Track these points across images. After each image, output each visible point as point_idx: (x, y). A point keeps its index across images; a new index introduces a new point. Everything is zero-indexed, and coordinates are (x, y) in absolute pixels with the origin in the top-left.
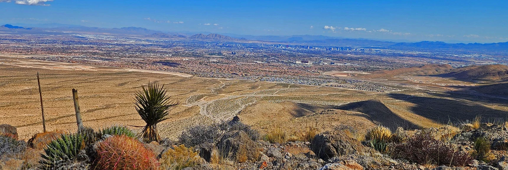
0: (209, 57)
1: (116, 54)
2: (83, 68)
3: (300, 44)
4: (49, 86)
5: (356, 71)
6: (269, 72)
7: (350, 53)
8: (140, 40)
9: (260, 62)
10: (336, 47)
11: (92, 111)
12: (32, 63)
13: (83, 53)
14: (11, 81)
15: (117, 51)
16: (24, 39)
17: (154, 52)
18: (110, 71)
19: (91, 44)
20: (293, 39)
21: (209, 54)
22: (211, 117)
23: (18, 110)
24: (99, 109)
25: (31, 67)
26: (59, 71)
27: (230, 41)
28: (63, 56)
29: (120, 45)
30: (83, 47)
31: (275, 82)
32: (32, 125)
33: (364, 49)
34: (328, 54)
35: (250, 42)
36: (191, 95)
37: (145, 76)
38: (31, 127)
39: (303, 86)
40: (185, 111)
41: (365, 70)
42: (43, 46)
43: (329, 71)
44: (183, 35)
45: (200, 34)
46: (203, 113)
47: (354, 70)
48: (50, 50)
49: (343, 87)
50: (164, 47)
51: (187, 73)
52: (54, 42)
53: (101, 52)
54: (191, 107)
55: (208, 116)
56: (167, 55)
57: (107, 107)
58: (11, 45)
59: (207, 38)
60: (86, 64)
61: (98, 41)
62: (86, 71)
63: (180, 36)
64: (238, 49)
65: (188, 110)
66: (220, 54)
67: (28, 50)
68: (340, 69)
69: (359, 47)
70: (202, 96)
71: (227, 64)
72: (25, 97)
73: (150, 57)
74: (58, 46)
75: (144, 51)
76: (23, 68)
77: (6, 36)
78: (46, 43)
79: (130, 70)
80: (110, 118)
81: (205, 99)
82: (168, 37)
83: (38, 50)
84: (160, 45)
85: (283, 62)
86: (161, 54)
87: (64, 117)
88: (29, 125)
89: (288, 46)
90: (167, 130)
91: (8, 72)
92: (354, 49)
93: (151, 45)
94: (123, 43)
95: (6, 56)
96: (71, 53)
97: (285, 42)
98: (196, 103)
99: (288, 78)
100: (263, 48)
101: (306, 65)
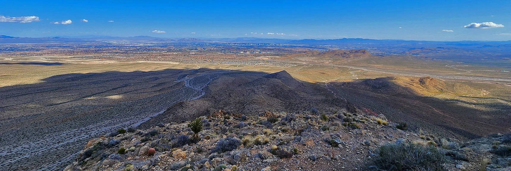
0: (190, 52)
1: (131, 52)
2: (109, 62)
3: (242, 42)
6: (225, 58)
8: (147, 43)
9: (220, 53)
11: (116, 89)
12: (74, 61)
13: (109, 53)
15: (132, 50)
16: (68, 45)
17: (156, 50)
18: (127, 63)
19: (114, 47)
20: (238, 40)
21: (190, 50)
22: (192, 87)
23: (63, 92)
24: (120, 87)
26: (93, 65)
27: (202, 42)
28: (96, 55)
29: (133, 47)
30: (109, 49)
31: (229, 64)
34: (258, 47)
35: (214, 42)
36: (180, 75)
37: (150, 65)
40: (176, 85)
41: (277, 55)
42: (81, 49)
43: (259, 56)
44: (174, 39)
45: (184, 39)
46: (187, 85)
47: (272, 55)
48: (87, 52)
50: (162, 47)
51: (176, 62)
52: (90, 46)
53: (121, 52)
54: (179, 82)
55: (190, 87)
56: (164, 52)
57: (126, 86)
58: (59, 50)
59: (188, 41)
60: (111, 60)
61: (119, 45)
62: (111, 64)
63: (172, 40)
64: (207, 46)
65: (178, 84)
66: (196, 49)
67: (70, 53)
68: (264, 55)
70: (186, 75)
71: (201, 55)
72: (68, 83)
73: (153, 53)
74: (92, 49)
75: (149, 50)
77: (56, 44)
78: (84, 48)
79: (140, 62)
80: (128, 92)
81: (188, 77)
82: (164, 41)
83: (78, 52)
84: (159, 46)
85: (233, 52)
86: (160, 51)
87: (97, 94)
88: (72, 101)
89: (235, 43)
90: (165, 97)
93: (154, 46)
94: (136, 45)
95: (55, 57)
96: (101, 53)
97: (234, 41)
98: (182, 80)
99: (236, 62)
100: (221, 45)
101: (246, 54)
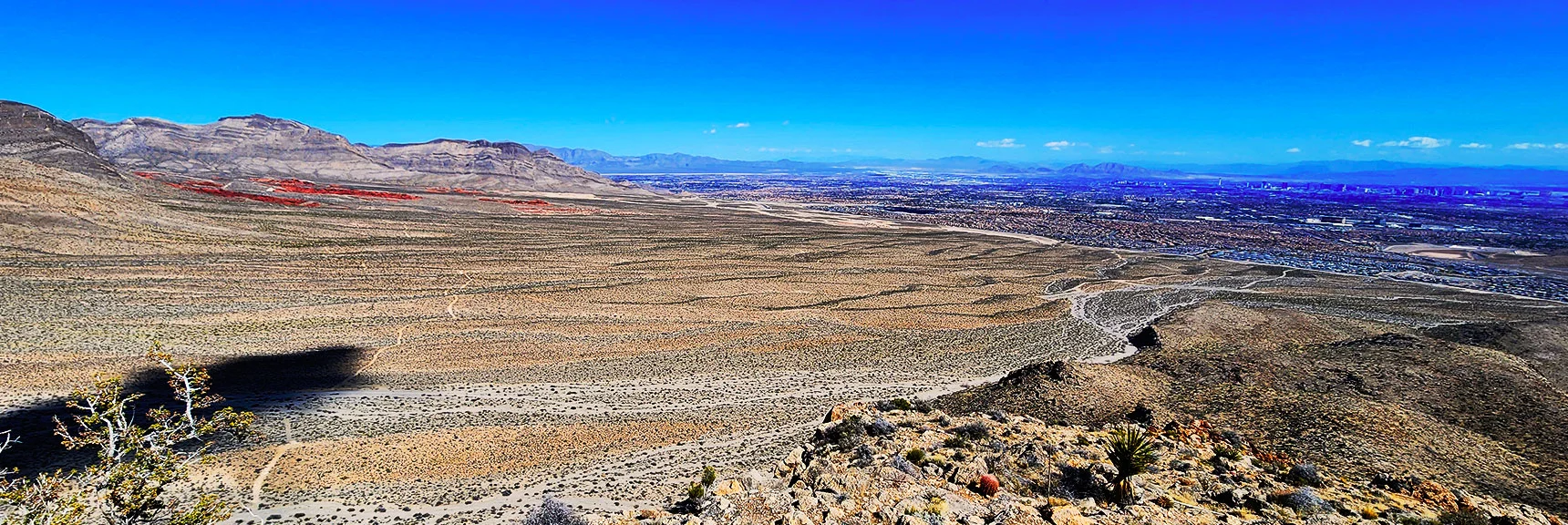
0: (1096, 208)
1: (928, 201)
2: (878, 224)
3: (1321, 181)
4: (831, 250)
5: (1492, 245)
6: (1232, 239)
7: (1473, 201)
8: (970, 178)
9: (1212, 219)
10: (1427, 188)
11: (889, 293)
12: (811, 215)
13: (879, 200)
14: (784, 241)
15: (930, 196)
16: (803, 179)
17: (992, 198)
18: (918, 230)
19: (892, 184)
20: (1301, 169)
21: (1097, 202)
22: (1094, 323)
23: (790, 284)
24: (897, 291)
25: (809, 220)
26: (846, 228)
27: (1143, 176)
28: (852, 205)
29: (936, 187)
30: (880, 191)
31: (1247, 262)
32: (807, 307)
33: (1522, 193)
34: (1402, 202)
35: (1190, 177)
36: (1056, 278)
37: (974, 240)
38: (805, 310)
39: (1323, 275)
40: (1042, 307)
41: (1521, 245)
42: (827, 189)
43: (1405, 243)
44: (1047, 166)
45: (1081, 165)
46: (1077, 313)
47: (1487, 243)
48: (834, 196)
49: (1444, 282)
50: (1010, 189)
51: (1050, 237)
52: (841, 183)
53: (906, 198)
54: (1053, 300)
55: (1086, 320)
56: (1015, 204)
57: (911, 289)
58: (787, 189)
59: (1094, 172)
60: (884, 218)
61: (903, 182)
62: (882, 229)
63: (1041, 169)
64: (1161, 191)
65: (1049, 306)
66: (1119, 201)
67: (808, 196)
68: (1438, 239)
69: (1504, 188)
70: (1077, 282)
71: (1135, 220)
72: (799, 265)
73: (983, 208)
74: (847, 189)
75: (974, 197)
76: (800, 222)
77: (782, 176)
78: (830, 186)
79: (950, 229)
80: (914, 307)
81: (1082, 288)
82: (1018, 171)
83: (819, 196)
84: (1002, 186)
85: (1270, 220)
86: (1003, 202)
87: (849, 299)
88: (803, 307)
89: (1285, 185)
90: (1007, 338)
91: (781, 227)
92: (1488, 193)
93: (988, 186)
94: (942, 183)
95: (779, 205)
96: (863, 199)
97: (1280, 177)
98: (1064, 294)
99: (1281, 255)
100: (1223, 189)
101: (1336, 227)
